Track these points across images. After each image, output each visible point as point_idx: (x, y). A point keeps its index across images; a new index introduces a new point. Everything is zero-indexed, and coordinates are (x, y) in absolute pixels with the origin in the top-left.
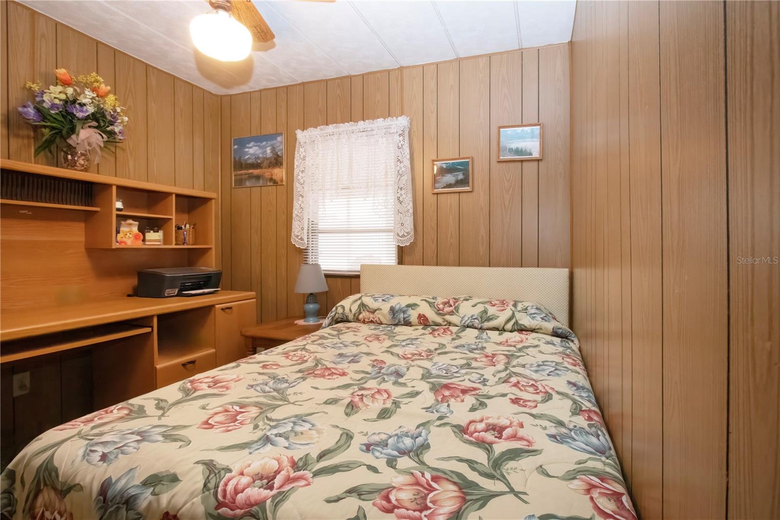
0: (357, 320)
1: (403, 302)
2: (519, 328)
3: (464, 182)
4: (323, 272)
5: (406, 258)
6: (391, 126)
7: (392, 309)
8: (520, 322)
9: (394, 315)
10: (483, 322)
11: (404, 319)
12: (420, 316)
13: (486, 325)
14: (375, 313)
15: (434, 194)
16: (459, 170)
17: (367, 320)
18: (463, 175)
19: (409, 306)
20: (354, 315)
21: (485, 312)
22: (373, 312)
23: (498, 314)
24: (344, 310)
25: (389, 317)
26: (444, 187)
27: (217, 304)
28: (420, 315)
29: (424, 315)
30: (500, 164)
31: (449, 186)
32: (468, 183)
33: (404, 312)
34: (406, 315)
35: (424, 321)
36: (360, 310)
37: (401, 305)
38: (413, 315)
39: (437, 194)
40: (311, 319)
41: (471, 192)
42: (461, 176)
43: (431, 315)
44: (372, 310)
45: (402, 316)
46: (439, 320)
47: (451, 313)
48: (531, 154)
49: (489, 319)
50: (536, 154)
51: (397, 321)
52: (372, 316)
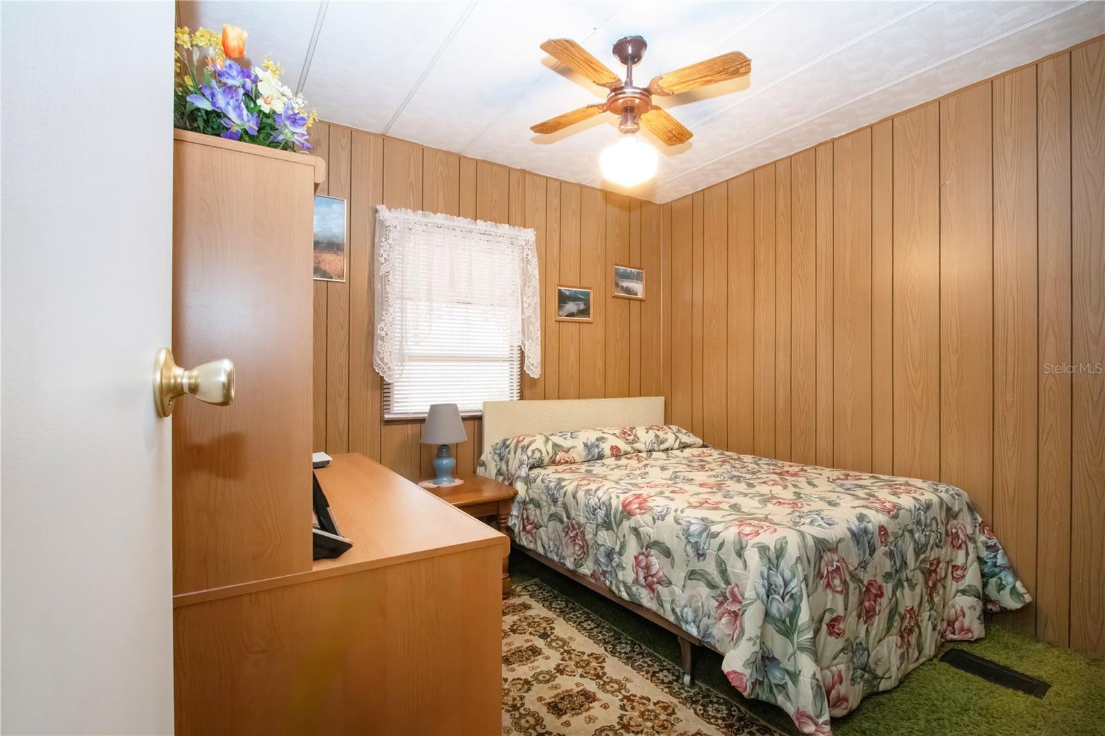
0: (553, 462)
1: (591, 437)
2: (684, 445)
3: (585, 312)
7: (586, 445)
8: (682, 441)
9: (589, 451)
10: (659, 446)
11: (599, 453)
12: (612, 448)
13: (663, 447)
14: (570, 452)
15: (556, 321)
16: (581, 300)
17: (562, 461)
18: (585, 304)
19: (599, 439)
20: (551, 458)
21: (657, 436)
22: (567, 451)
23: (665, 436)
24: (542, 454)
25: (584, 453)
26: (567, 316)
28: (612, 446)
29: (617, 447)
30: (614, 299)
31: (571, 315)
32: (589, 314)
33: (597, 446)
34: (600, 450)
35: (617, 453)
36: (555, 451)
37: (591, 440)
38: (606, 448)
39: (559, 322)
40: (444, 479)
41: (592, 323)
42: (582, 307)
43: (623, 446)
44: (565, 450)
45: (596, 450)
46: (628, 448)
47: (634, 442)
48: (636, 294)
49: (662, 442)
50: (640, 296)
51: (590, 457)
52: (566, 456)
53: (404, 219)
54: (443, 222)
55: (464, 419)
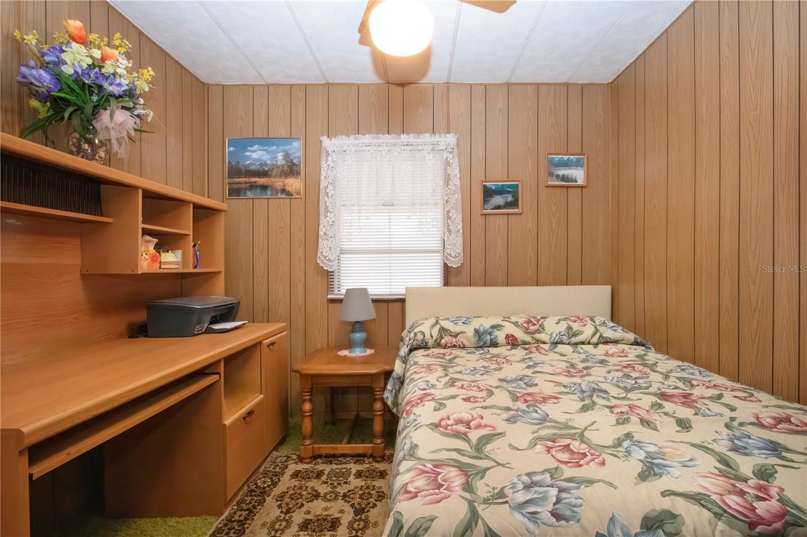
0: (438, 345)
1: (485, 324)
2: (605, 340)
3: (514, 204)
4: (371, 297)
5: (452, 279)
6: (439, 143)
7: (477, 331)
8: (604, 335)
9: (480, 337)
10: (570, 338)
11: (491, 340)
12: (507, 337)
13: (574, 340)
14: (458, 337)
15: (482, 215)
16: (509, 192)
17: (449, 345)
18: (513, 196)
19: (493, 327)
20: (436, 341)
21: (570, 328)
22: (456, 336)
23: (582, 329)
24: (425, 336)
25: (474, 340)
26: (493, 209)
27: (264, 340)
28: (507, 335)
29: (512, 335)
30: (548, 189)
31: (499, 207)
32: (518, 205)
33: (490, 334)
34: (492, 337)
35: (512, 342)
36: (441, 335)
37: (484, 327)
38: (500, 336)
39: (485, 215)
40: (358, 349)
41: (520, 214)
42: (510, 198)
43: (520, 334)
44: (453, 334)
45: (488, 337)
46: (528, 338)
47: (538, 331)
48: (576, 181)
49: (575, 335)
50: (580, 182)
51: (482, 343)
52: (454, 340)
53: (340, 144)
54: (371, 141)
55: (374, 301)
